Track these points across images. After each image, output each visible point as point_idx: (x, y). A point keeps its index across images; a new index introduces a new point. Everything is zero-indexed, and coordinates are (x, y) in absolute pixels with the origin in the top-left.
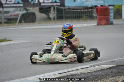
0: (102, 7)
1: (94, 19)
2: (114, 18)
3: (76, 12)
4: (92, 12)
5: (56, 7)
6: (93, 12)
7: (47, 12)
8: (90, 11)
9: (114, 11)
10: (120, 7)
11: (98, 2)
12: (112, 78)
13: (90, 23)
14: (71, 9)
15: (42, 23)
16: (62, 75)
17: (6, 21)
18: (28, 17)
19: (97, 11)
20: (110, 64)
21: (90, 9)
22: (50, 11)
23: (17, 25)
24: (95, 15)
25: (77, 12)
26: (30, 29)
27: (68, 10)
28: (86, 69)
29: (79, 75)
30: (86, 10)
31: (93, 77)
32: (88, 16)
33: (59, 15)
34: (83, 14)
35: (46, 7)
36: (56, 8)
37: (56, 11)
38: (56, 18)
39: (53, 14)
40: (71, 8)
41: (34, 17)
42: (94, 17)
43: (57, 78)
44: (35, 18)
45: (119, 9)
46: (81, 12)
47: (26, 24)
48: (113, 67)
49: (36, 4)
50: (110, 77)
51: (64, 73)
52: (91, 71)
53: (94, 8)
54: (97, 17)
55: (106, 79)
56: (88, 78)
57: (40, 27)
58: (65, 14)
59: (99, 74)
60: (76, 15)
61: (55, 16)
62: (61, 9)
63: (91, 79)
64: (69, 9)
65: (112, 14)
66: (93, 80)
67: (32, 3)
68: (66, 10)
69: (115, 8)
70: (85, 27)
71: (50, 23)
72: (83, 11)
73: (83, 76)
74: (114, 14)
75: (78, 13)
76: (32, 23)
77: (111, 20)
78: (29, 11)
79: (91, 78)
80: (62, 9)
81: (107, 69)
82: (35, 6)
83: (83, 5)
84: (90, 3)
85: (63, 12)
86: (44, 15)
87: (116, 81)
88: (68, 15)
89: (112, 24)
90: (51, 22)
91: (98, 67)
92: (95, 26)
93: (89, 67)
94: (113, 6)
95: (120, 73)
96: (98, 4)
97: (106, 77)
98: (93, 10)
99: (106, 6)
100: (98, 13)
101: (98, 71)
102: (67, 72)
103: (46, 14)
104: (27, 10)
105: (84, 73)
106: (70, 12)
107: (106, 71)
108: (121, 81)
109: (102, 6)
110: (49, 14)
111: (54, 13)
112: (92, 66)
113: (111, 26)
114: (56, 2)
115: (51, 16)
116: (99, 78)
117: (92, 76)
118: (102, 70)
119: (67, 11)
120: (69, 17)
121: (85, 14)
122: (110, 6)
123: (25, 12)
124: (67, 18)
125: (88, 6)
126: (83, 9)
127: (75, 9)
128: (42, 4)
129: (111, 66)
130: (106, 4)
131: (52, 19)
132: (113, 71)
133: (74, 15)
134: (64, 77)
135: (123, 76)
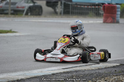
0: (109, 5)
1: (100, 16)
2: (121, 17)
4: (98, 9)
6: (100, 9)
8: (97, 8)
9: (121, 10)
12: (116, 77)
13: (96, 21)
14: (78, 5)
15: (48, 16)
16: (66, 70)
17: (12, 12)
18: (35, 10)
19: (104, 9)
20: (115, 63)
21: (97, 6)
22: (57, 5)
23: (23, 17)
25: (84, 8)
26: (35, 22)
27: (75, 6)
28: (90, 66)
29: (83, 72)
30: (93, 7)
33: (66, 10)
34: (90, 10)
36: (63, 3)
37: (63, 5)
38: (62, 12)
39: (59, 9)
42: (100, 14)
43: (61, 73)
44: (42, 11)
46: (88, 8)
47: (32, 16)
48: (117, 66)
50: (114, 76)
51: (68, 68)
52: (95, 69)
53: (101, 6)
54: (104, 14)
55: (110, 77)
56: (91, 76)
57: (46, 21)
58: (72, 9)
59: (103, 71)
60: (83, 11)
63: (95, 76)
64: (76, 4)
65: (119, 13)
66: (97, 78)
69: (122, 6)
70: (91, 24)
71: (56, 17)
72: (90, 8)
73: (87, 72)
74: (121, 13)
76: (38, 16)
77: (117, 19)
78: (36, 4)
80: (69, 4)
81: (111, 67)
83: (91, 2)
85: (69, 7)
86: (50, 9)
88: (75, 11)
89: (118, 22)
92: (101, 23)
93: (93, 64)
94: (120, 4)
96: (106, 2)
97: (109, 75)
98: (100, 7)
99: (113, 4)
101: (102, 69)
102: (71, 68)
103: (53, 8)
104: (34, 3)
105: (88, 70)
106: (77, 8)
107: (110, 70)
109: (109, 4)
110: (56, 8)
111: (61, 8)
112: (96, 64)
113: (117, 24)
115: (57, 10)
116: (103, 75)
117: (96, 74)
118: (105, 68)
119: (74, 7)
120: (76, 12)
122: (117, 4)
123: (32, 4)
124: (74, 13)
125: (95, 3)
126: (90, 6)
129: (115, 65)
130: (114, 3)
131: (59, 13)
132: (117, 69)
133: (81, 11)
134: (68, 72)
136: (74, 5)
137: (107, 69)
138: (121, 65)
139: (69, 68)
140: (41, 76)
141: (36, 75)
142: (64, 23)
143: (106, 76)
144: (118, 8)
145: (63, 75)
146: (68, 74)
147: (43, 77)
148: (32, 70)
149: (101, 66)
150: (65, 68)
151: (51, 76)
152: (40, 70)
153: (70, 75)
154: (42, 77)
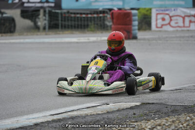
0: (120, 11)
1: (107, 30)
2: (139, 29)
3: (79, 19)
4: (104, 19)
5: (47, 10)
6: (106, 18)
7: (34, 18)
8: (101, 17)
9: (139, 17)
10: (149, 12)
11: (115, 3)
12: (135, 124)
13: (101, 37)
14: (71, 13)
15: (25, 34)
16: (55, 117)
18: (4, 25)
19: (112, 18)
20: (133, 102)
21: (101, 13)
22: (39, 15)
24: (109, 23)
25: (81, 18)
26: (5, 43)
27: (67, 15)
28: (94, 108)
29: (83, 118)
30: (95, 15)
32: (97, 24)
34: (91, 21)
35: (32, 9)
36: (47, 12)
37: (47, 15)
38: (47, 27)
39: (42, 21)
40: (71, 11)
41: (13, 25)
42: (107, 26)
43: (48, 122)
44: (15, 26)
45: (147, 15)
46: (88, 18)
48: (136, 106)
49: (16, 3)
50: (132, 122)
51: (59, 114)
52: (102, 112)
53: (107, 13)
54: (113, 26)
57: (22, 41)
58: (62, 20)
59: (114, 116)
60: (80, 23)
61: (45, 24)
62: (56, 12)
64: (68, 12)
65: (136, 23)
67: (10, 2)
68: (63, 15)
69: (140, 12)
70: (94, 42)
71: (37, 35)
72: (91, 18)
73: (89, 119)
74: (139, 23)
75: (83, 19)
76: (9, 34)
77: (133, 32)
78: (4, 15)
79: (102, 122)
80: (58, 13)
81: (127, 109)
82: (15, 6)
83: (91, 7)
84: (101, 4)
85: (58, 17)
86: (28, 23)
87: (142, 129)
88: (67, 23)
89: (135, 38)
90: (39, 33)
93: (98, 106)
94: (138, 9)
95: (147, 115)
96: (115, 6)
97: (125, 122)
98: (106, 15)
99: (126, 10)
100: (114, 20)
101: (113, 112)
102: (64, 113)
103: (32, 21)
104: (2, 13)
105: (91, 115)
106: (70, 18)
108: (150, 129)
109: (120, 9)
110: (37, 20)
111: (45, 20)
112: (104, 104)
113: (134, 41)
114: (47, 2)
115: (39, 24)
116: (115, 122)
117: (104, 120)
118: (119, 110)
119: (65, 17)
120: (68, 25)
121: (93, 22)
122: (132, 9)
124: (65, 27)
125: (98, 9)
126: (91, 14)
127: (78, 14)
128: (26, 5)
129: (133, 104)
130: (127, 7)
131: (41, 28)
132: (137, 112)
133: (76, 23)
134: (59, 120)
135: (152, 121)
136: (65, 13)
137: (121, 112)
138: (143, 104)
140: (16, 128)
141: (9, 127)
142: (51, 43)
144: (135, 15)
145: (52, 125)
146: (60, 123)
148: (2, 119)
149: (112, 107)
150: (55, 113)
151: (33, 127)
152: (16, 119)
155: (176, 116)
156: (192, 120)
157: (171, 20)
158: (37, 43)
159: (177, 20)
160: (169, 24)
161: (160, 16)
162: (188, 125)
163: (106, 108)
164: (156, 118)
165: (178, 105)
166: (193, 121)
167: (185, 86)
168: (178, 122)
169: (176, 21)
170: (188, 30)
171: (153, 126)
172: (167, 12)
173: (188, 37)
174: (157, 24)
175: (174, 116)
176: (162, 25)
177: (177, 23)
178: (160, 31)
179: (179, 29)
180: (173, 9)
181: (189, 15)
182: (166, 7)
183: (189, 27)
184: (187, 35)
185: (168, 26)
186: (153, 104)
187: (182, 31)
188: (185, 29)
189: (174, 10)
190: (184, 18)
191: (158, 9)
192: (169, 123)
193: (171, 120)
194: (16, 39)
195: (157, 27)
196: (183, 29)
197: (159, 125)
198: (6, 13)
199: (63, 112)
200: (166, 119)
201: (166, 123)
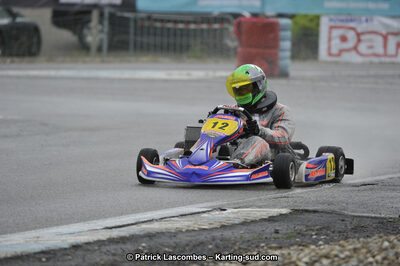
0: (255, 20)
1: (228, 56)
2: (294, 57)
3: (172, 32)
4: (221, 34)
5: (107, 11)
6: (225, 32)
7: (79, 26)
8: (216, 30)
9: (293, 33)
10: (315, 22)
12: (277, 252)
13: (215, 70)
14: (156, 20)
15: (60, 59)
16: (115, 233)
18: (17, 39)
19: (239, 32)
20: (274, 207)
21: (216, 22)
22: (89, 21)
25: (175, 30)
26: (18, 77)
27: (146, 24)
28: (195, 217)
29: (170, 237)
30: (204, 26)
31: (217, 246)
32: (208, 45)
33: (116, 39)
34: (195, 37)
35: (76, 8)
36: (106, 15)
37: (106, 23)
38: (105, 46)
39: (96, 33)
40: (155, 16)
41: (35, 40)
42: (228, 49)
43: (100, 243)
44: (39, 42)
45: (309, 29)
46: (188, 30)
47: (9, 60)
48: (281, 215)
50: (271, 248)
52: (212, 226)
53: (228, 21)
54: (239, 50)
56: (199, 249)
57: (53, 73)
58: (135, 34)
59: (236, 234)
61: (101, 40)
62: (123, 17)
63: (210, 250)
64: (149, 18)
65: (286, 45)
68: (139, 23)
69: (296, 23)
70: (199, 81)
71: (84, 62)
72: (195, 30)
73: (184, 239)
74: (294, 45)
75: (179, 32)
76: (27, 59)
77: (281, 63)
78: (19, 20)
79: (210, 246)
80: (128, 19)
81: (262, 220)
83: (195, 10)
84: (216, 2)
85: (128, 27)
86: (66, 36)
87: (291, 263)
88: (145, 40)
89: (284, 75)
90: (88, 59)
91: (233, 213)
93: (204, 212)
94: (292, 17)
95: (303, 235)
96: (245, 8)
97: (257, 247)
98: (226, 25)
99: (267, 17)
100: (243, 37)
101: (233, 226)
102: (133, 224)
103: (75, 32)
104: (14, 16)
105: (187, 231)
106: (152, 31)
107: (258, 228)
108: (306, 263)
109: (255, 15)
110: (85, 31)
111: (102, 31)
112: (215, 209)
113: (282, 81)
115: (89, 39)
116: (236, 248)
117: (214, 243)
118: (244, 223)
119: (142, 27)
120: (148, 45)
121: (199, 40)
122: (281, 16)
123: (5, 21)
124: (142, 48)
125: (210, 14)
126: (195, 22)
129: (275, 212)
130: (270, 11)
131: (94, 48)
132: (282, 227)
133: (165, 40)
134: (122, 240)
135: (313, 247)
136: (142, 19)
137: (250, 227)
138: (296, 212)
139: (128, 225)
140: (35, 253)
141: (19, 250)
142: (111, 80)
143: (246, 250)
144: (285, 29)
145: (108, 248)
146: (123, 246)
147: (42, 255)
148: (5, 233)
149: (232, 216)
150: (113, 225)
151: (68, 252)
152: (33, 234)
153: (129, 247)
154: (37, 256)
155: (361, 239)
156: (393, 247)
157: (359, 41)
158: (83, 79)
159: (371, 40)
160: (355, 48)
161: (336, 33)
162: (384, 259)
163: (219, 217)
164: (321, 243)
165: (368, 217)
166: (395, 250)
167: (383, 178)
168: (364, 251)
169: (369, 44)
170: (393, 63)
171: (314, 259)
172: (352, 25)
173: (393, 76)
174: (329, 48)
175: (358, 239)
176: (341, 51)
177: (371, 47)
178: (336, 63)
179: (375, 60)
180: (364, 18)
181: (396, 31)
182: (349, 14)
183: (396, 55)
184: (390, 72)
185: (354, 53)
186: (315, 212)
187: (381, 63)
188: (387, 60)
189: (367, 21)
190: (385, 38)
191: (332, 17)
192: (347, 253)
193: (351, 247)
194: (41, 69)
195: (330, 54)
196: (383, 59)
197: (327, 257)
198: (22, 16)
199: (130, 222)
200: (340, 245)
201: (342, 252)
